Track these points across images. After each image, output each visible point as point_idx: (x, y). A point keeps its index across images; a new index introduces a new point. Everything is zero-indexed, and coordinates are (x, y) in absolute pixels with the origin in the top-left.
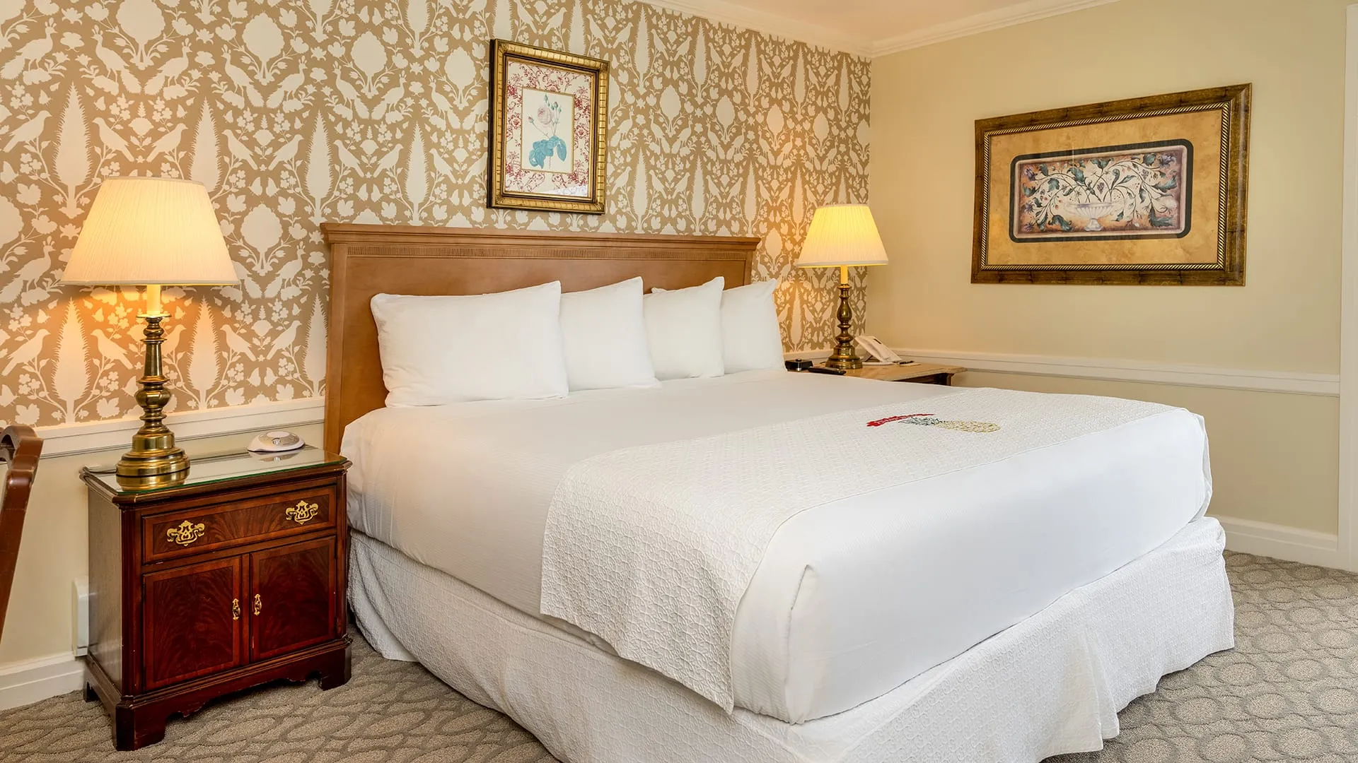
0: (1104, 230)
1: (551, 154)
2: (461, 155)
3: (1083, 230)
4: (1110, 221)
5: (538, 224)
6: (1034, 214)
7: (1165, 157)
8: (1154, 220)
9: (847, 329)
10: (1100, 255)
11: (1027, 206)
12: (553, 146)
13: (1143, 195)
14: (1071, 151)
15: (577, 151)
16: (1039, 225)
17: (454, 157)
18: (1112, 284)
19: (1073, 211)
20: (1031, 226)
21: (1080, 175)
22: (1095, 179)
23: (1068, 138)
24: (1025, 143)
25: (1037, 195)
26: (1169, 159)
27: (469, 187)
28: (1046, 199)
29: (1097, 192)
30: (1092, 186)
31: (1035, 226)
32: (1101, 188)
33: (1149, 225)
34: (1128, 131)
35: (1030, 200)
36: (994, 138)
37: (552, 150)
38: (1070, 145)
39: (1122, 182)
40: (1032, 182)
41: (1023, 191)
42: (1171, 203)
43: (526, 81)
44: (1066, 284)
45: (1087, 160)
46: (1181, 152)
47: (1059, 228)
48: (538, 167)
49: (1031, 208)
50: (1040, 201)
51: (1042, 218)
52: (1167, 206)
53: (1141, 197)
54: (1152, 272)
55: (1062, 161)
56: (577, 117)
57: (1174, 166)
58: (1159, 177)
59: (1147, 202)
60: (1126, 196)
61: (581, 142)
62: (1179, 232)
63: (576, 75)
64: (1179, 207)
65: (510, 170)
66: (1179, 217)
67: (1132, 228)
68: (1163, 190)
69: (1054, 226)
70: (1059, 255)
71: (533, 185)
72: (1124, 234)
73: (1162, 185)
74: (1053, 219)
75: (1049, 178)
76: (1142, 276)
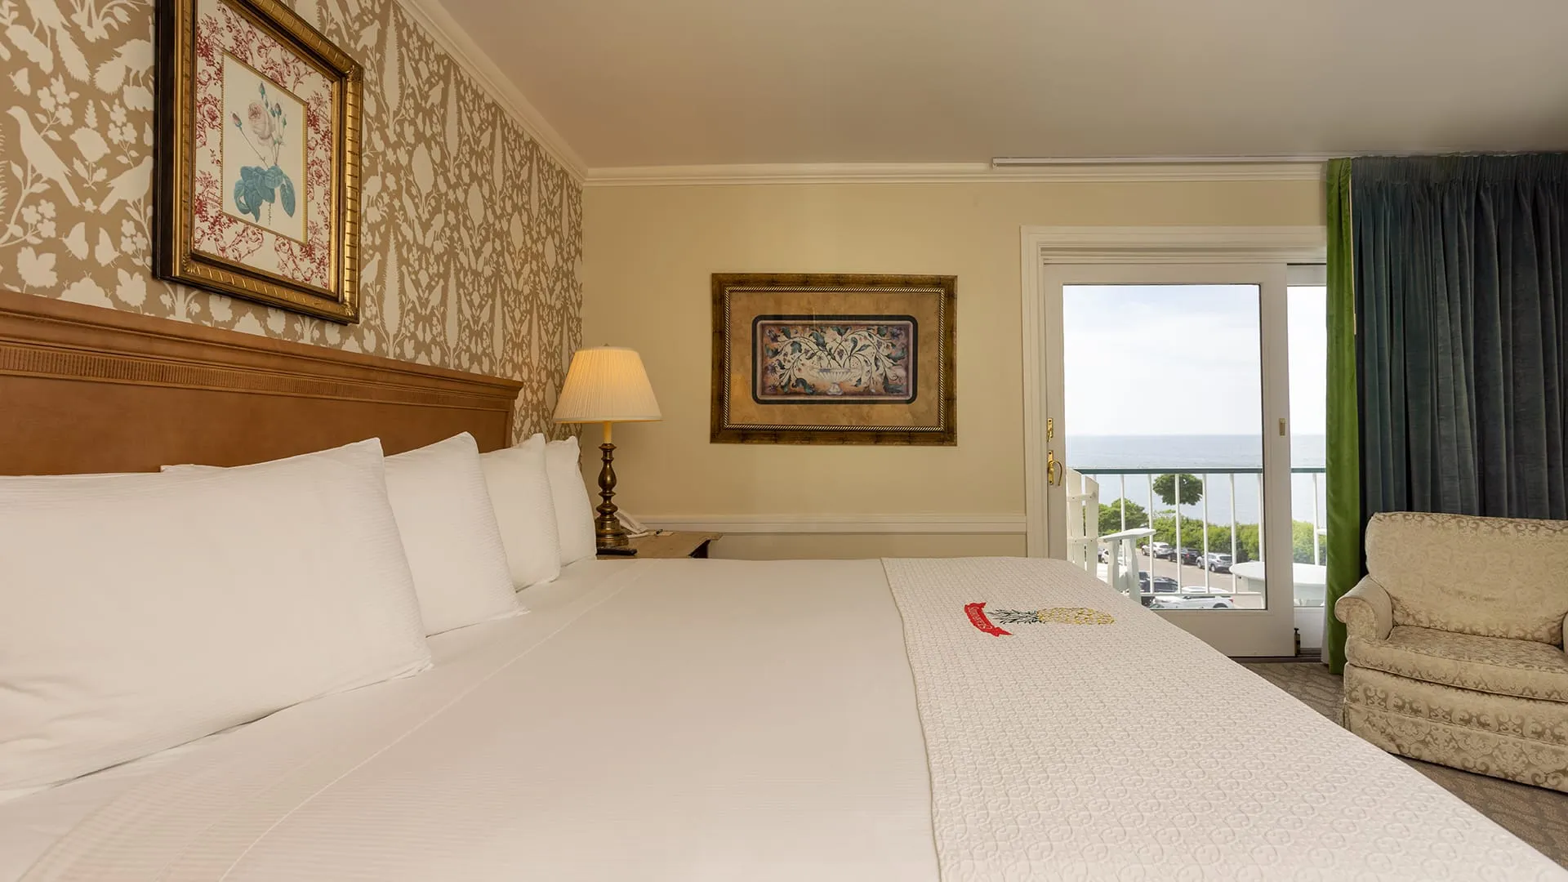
0: (845, 394)
1: (272, 200)
2: (90, 144)
3: (825, 394)
4: (850, 386)
5: (249, 324)
6: (777, 376)
7: (895, 330)
8: (888, 387)
9: (610, 498)
10: (842, 417)
11: (770, 368)
12: (275, 186)
13: (879, 364)
14: (812, 316)
15: (312, 206)
16: (782, 387)
17: (74, 144)
18: (851, 444)
19: (816, 374)
20: (775, 387)
21: (821, 340)
22: (835, 345)
23: (809, 303)
24: (767, 303)
25: (781, 357)
26: (898, 332)
27: (113, 222)
28: (789, 361)
29: (837, 358)
30: (832, 351)
31: (779, 389)
32: (841, 353)
33: (883, 391)
34: (862, 303)
35: (774, 361)
36: (734, 294)
37: (272, 191)
38: (811, 310)
39: (859, 350)
40: (775, 344)
41: (765, 352)
42: (901, 372)
43: (228, 41)
44: (809, 444)
45: (827, 326)
46: (908, 326)
47: (803, 391)
48: (250, 217)
49: (774, 370)
50: (783, 363)
51: (786, 380)
52: (898, 374)
53: (876, 365)
54: (888, 433)
55: (803, 325)
56: (312, 144)
57: (902, 339)
58: (891, 347)
59: (881, 370)
60: (864, 363)
61: (319, 191)
62: (908, 398)
63: (310, 70)
64: (907, 377)
65: (201, 209)
66: (908, 385)
67: (870, 394)
68: (895, 360)
69: (797, 389)
70: (803, 417)
71: (243, 247)
72: (862, 399)
73: (893, 355)
74: (796, 381)
75: (791, 340)
76: (878, 437)
